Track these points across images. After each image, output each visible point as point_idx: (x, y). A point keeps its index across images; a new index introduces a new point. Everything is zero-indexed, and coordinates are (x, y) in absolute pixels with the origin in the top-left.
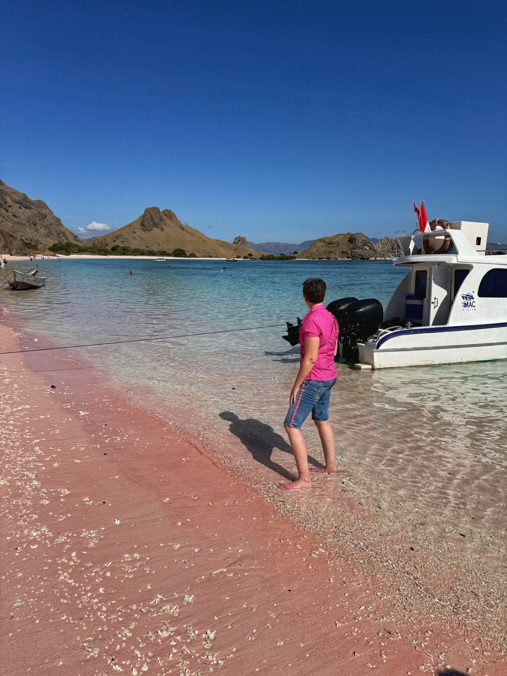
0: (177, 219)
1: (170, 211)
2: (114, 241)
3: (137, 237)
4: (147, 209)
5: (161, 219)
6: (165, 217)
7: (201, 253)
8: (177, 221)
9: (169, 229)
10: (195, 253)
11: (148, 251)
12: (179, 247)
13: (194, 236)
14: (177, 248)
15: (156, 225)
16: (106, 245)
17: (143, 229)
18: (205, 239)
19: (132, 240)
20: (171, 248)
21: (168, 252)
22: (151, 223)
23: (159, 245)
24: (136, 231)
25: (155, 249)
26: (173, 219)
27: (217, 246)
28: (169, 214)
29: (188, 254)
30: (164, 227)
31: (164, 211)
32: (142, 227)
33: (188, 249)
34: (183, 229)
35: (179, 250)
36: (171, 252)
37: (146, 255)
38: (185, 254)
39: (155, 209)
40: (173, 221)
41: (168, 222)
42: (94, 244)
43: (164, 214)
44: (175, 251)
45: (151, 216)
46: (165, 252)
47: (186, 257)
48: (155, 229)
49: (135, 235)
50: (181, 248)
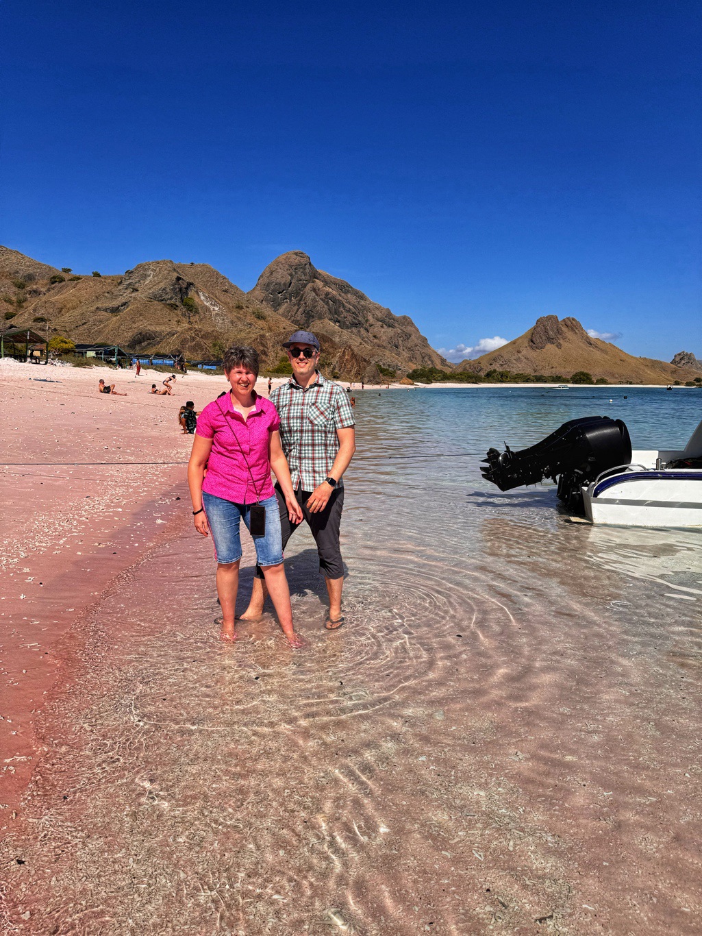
0: (582, 329)
1: (573, 319)
2: (491, 364)
3: (523, 358)
4: (541, 318)
5: (559, 331)
6: (564, 329)
7: (616, 378)
8: (582, 333)
9: (570, 345)
10: (605, 378)
11: (535, 376)
12: (582, 370)
13: (606, 353)
14: (579, 370)
15: (550, 340)
16: (480, 371)
17: (531, 347)
18: (624, 357)
19: (514, 362)
20: (570, 370)
21: (564, 377)
22: (544, 338)
23: (552, 368)
24: (521, 349)
25: (546, 373)
26: (577, 331)
27: (642, 367)
28: (572, 325)
29: (594, 380)
30: (561, 342)
31: (564, 320)
32: (531, 344)
33: (596, 372)
34: (591, 344)
35: (582, 373)
36: (569, 377)
37: (532, 381)
38: (590, 379)
39: (552, 319)
40: (576, 333)
41: (569, 334)
42: (465, 369)
43: (563, 323)
44: (576, 375)
45: (545, 328)
46: (560, 377)
47: (592, 383)
48: (549, 346)
49: (520, 355)
50: (586, 371)
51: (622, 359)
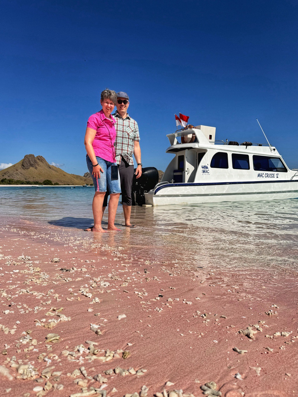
0: (46, 161)
1: (41, 157)
2: (3, 176)
4: (26, 155)
5: (35, 161)
6: (38, 161)
7: (63, 183)
8: (46, 163)
9: (41, 168)
10: (58, 183)
11: (26, 182)
12: (48, 179)
13: (57, 172)
14: (46, 179)
15: (32, 165)
17: (23, 168)
19: (15, 175)
20: (42, 179)
21: (40, 182)
22: (29, 164)
23: (34, 178)
24: (18, 169)
25: (31, 180)
26: (43, 162)
27: (73, 178)
28: (41, 159)
29: (53, 183)
30: (37, 166)
31: (37, 157)
32: (23, 166)
33: (54, 180)
34: (50, 168)
35: (48, 180)
36: (42, 182)
37: (25, 184)
38: (52, 183)
39: (32, 156)
40: (43, 163)
41: (40, 163)
44: (45, 181)
45: (29, 160)
46: (38, 182)
47: (53, 185)
48: (31, 168)
49: (18, 172)
50: (49, 180)
51: (64, 175)
